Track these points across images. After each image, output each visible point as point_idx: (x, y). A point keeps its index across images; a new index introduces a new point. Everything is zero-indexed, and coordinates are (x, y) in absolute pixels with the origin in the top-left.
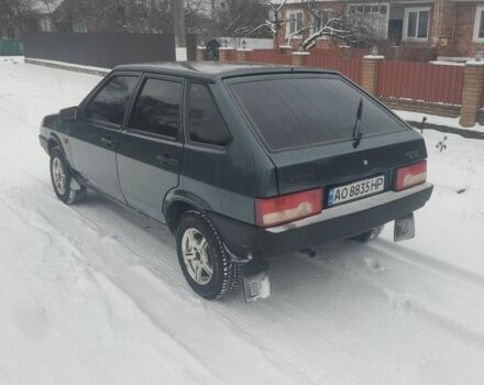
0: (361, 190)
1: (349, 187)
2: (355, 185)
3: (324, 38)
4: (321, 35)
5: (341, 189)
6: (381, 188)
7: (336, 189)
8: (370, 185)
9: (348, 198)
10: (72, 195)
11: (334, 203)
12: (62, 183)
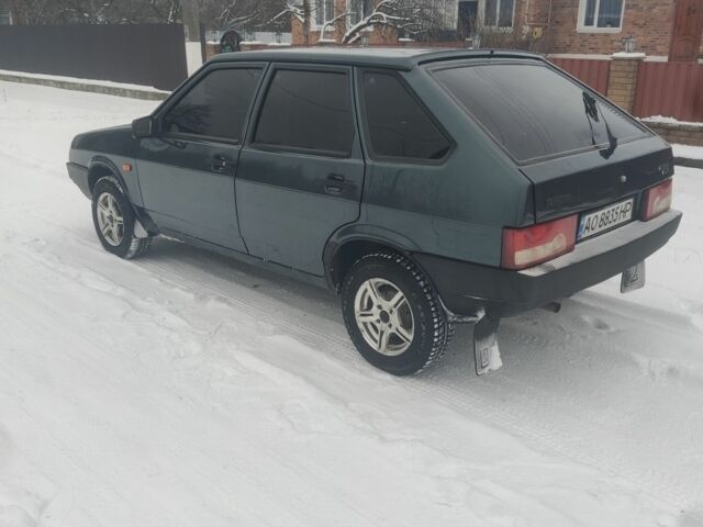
0: (610, 219)
1: (599, 213)
2: (605, 211)
3: (370, 29)
4: (369, 24)
5: (592, 216)
6: (629, 216)
7: (587, 217)
8: (619, 211)
9: (598, 230)
10: (133, 246)
11: (584, 236)
12: (115, 229)
